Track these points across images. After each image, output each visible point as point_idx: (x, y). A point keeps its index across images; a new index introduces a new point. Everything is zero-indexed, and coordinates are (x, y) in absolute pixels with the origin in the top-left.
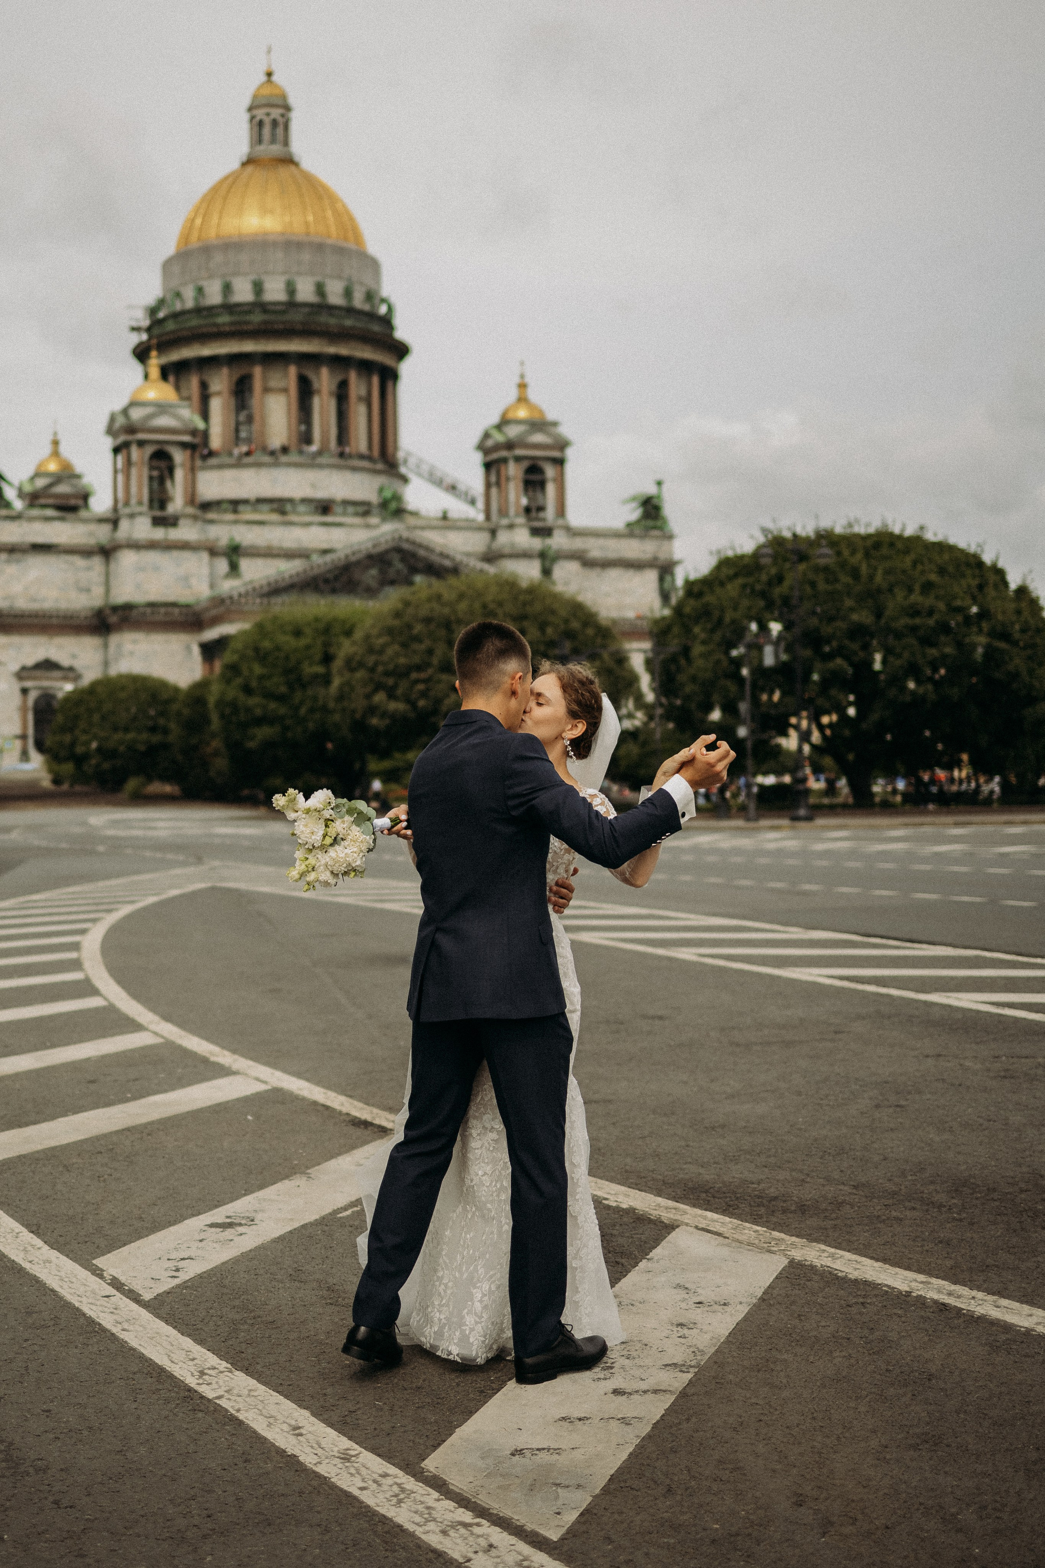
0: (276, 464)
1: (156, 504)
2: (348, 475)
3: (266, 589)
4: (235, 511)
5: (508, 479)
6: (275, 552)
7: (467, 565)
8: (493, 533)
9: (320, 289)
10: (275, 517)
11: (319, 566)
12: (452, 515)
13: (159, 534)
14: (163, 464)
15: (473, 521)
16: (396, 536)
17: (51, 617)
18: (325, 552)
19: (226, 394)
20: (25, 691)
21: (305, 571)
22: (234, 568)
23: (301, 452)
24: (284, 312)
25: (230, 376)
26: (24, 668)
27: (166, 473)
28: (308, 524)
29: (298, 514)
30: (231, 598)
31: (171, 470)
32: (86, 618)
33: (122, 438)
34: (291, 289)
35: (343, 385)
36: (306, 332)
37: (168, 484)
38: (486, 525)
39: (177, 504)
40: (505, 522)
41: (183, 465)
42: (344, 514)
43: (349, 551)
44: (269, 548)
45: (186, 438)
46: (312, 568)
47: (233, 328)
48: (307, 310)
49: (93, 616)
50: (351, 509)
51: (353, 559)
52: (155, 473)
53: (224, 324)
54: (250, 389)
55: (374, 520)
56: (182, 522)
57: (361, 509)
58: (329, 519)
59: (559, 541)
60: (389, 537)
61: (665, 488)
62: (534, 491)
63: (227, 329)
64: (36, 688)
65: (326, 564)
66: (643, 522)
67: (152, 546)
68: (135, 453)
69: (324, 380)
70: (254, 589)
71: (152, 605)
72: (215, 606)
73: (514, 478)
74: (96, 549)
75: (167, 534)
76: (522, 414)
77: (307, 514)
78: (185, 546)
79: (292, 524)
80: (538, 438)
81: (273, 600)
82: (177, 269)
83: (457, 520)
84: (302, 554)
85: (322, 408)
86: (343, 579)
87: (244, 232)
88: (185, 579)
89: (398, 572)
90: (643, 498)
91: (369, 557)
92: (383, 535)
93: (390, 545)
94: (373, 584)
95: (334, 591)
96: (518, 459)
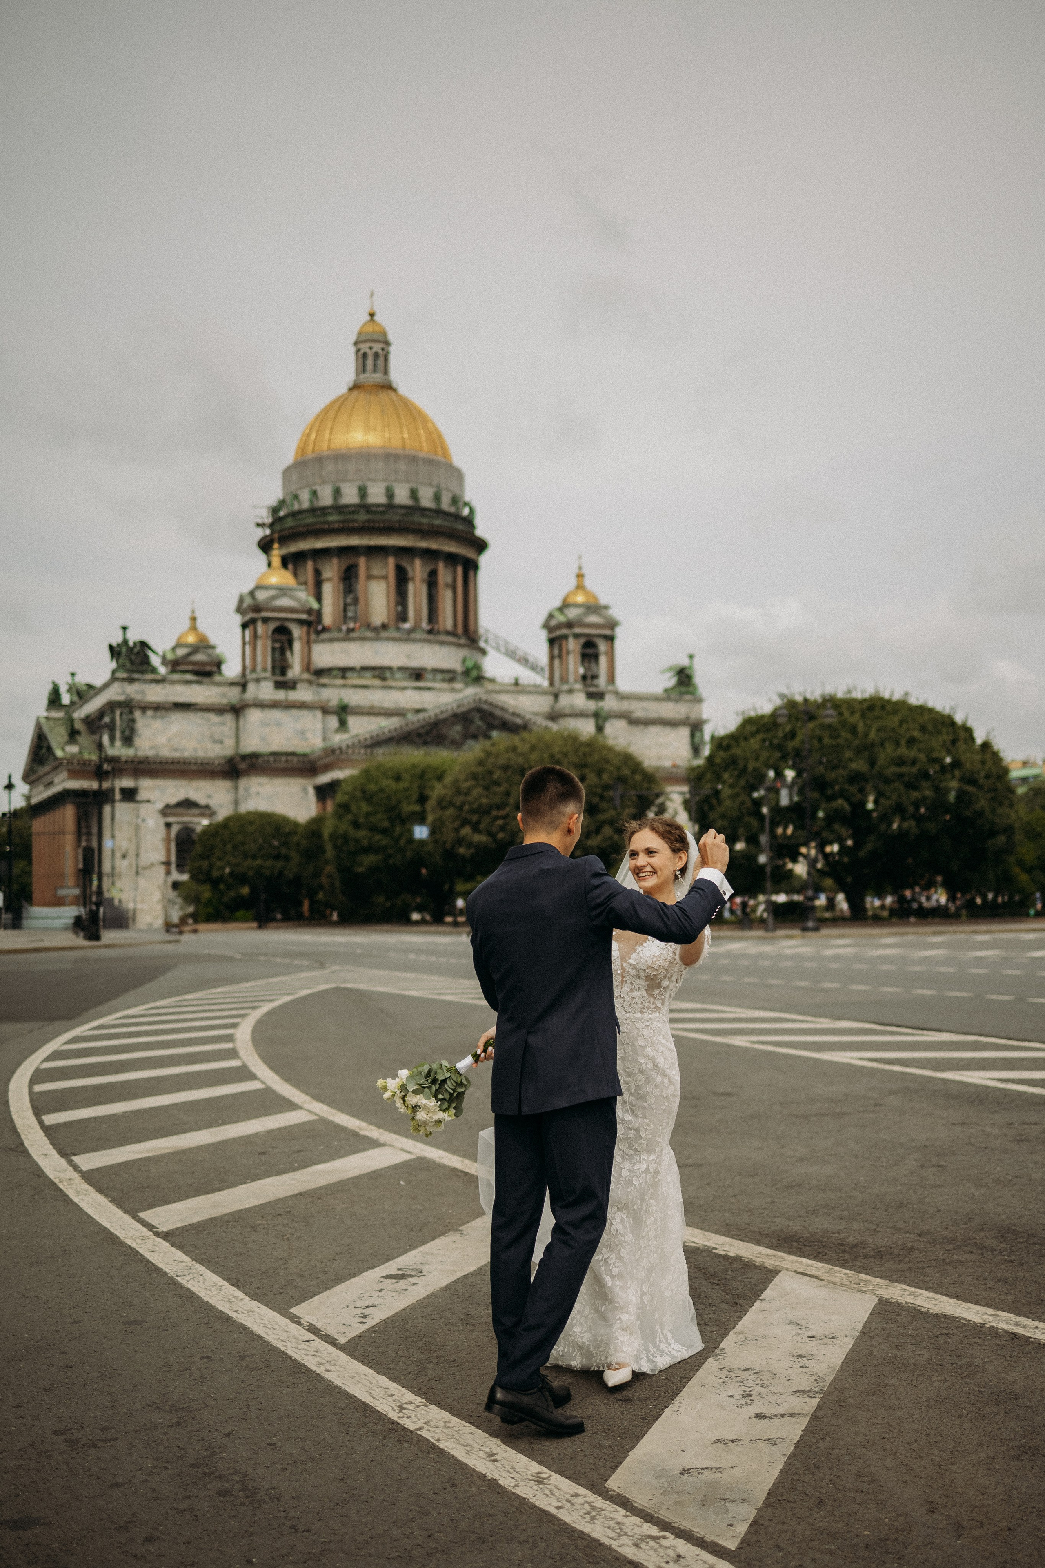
0: (377, 639)
1: (278, 671)
2: (437, 648)
3: (369, 742)
4: (344, 677)
5: (568, 653)
6: (377, 711)
7: (535, 723)
8: (556, 696)
9: (414, 494)
10: (377, 682)
11: (413, 723)
12: (523, 681)
13: (280, 695)
14: (284, 638)
15: (540, 686)
16: (477, 698)
17: (190, 764)
18: (418, 711)
19: (336, 579)
20: (168, 825)
21: (401, 727)
22: (343, 724)
23: (398, 629)
24: (384, 513)
25: (339, 567)
26: (167, 806)
27: (286, 645)
28: (405, 688)
29: (396, 680)
30: (340, 749)
31: (290, 643)
32: (219, 764)
33: (250, 616)
34: (390, 494)
35: (433, 574)
36: (403, 530)
37: (288, 654)
38: (551, 690)
39: (295, 670)
40: (566, 687)
41: (300, 638)
42: (434, 680)
43: (438, 711)
44: (372, 707)
45: (304, 617)
46: (407, 725)
47: (342, 526)
48: (403, 511)
49: (226, 764)
50: (439, 676)
51: (441, 717)
52: (277, 645)
53: (333, 522)
54: (357, 576)
55: (458, 685)
56: (299, 686)
57: (447, 676)
58: (421, 684)
59: (609, 703)
60: (471, 700)
61: (696, 659)
62: (590, 662)
63: (336, 526)
64: (179, 823)
65: (418, 721)
66: (678, 689)
67: (275, 705)
68: (260, 628)
69: (418, 569)
70: (360, 742)
71: (274, 754)
72: (327, 756)
73: (574, 651)
74: (228, 708)
75: (287, 696)
76: (580, 599)
77: (404, 679)
78: (302, 706)
79: (391, 688)
80: (593, 619)
81: (375, 751)
82: (295, 477)
83: (529, 686)
84: (399, 713)
85: (416, 592)
86: (434, 733)
87: (351, 445)
88: (303, 733)
89: (479, 728)
90: (678, 669)
91: (455, 715)
92: (466, 697)
93: (472, 706)
94: (458, 738)
95: (425, 744)
96: (576, 636)
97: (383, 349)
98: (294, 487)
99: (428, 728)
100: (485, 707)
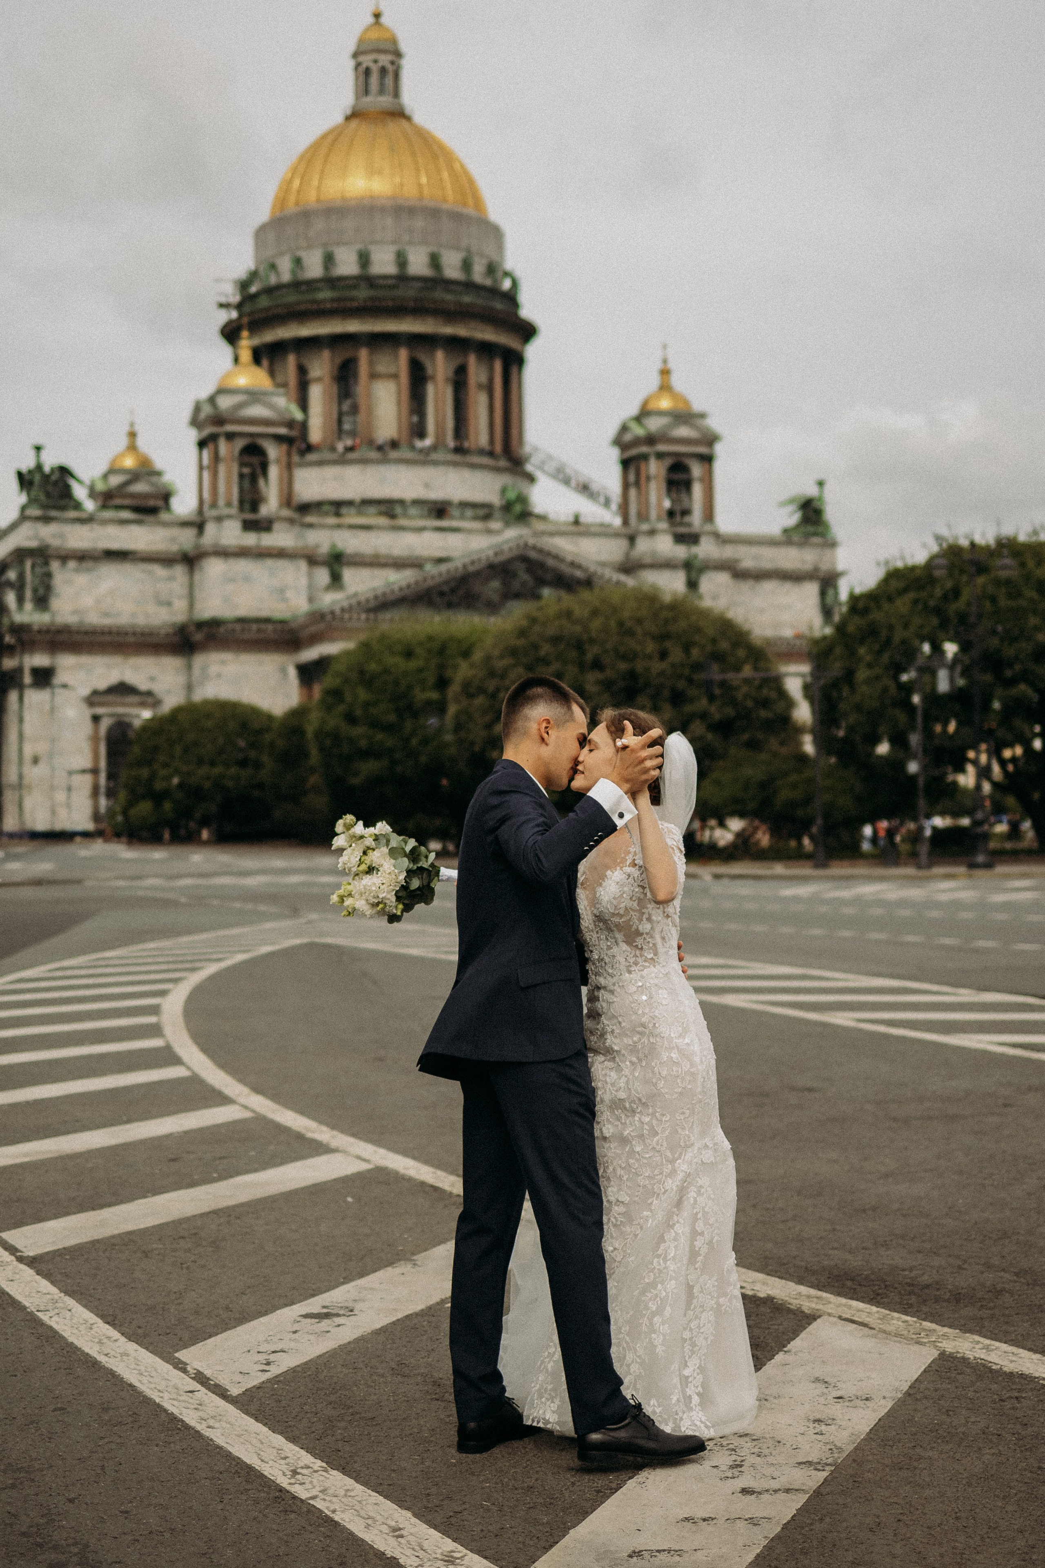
0: (385, 461)
1: (247, 506)
2: (466, 473)
3: (372, 604)
4: (338, 514)
5: (649, 478)
6: (382, 561)
7: (602, 577)
8: (633, 539)
9: (435, 261)
10: (383, 521)
11: (433, 577)
12: (586, 519)
13: (251, 539)
14: (255, 460)
15: (609, 526)
16: (521, 542)
17: (126, 634)
18: (440, 561)
19: (327, 379)
20: (96, 719)
21: (417, 583)
22: (336, 580)
23: (412, 447)
24: (393, 287)
25: (332, 360)
26: (95, 693)
27: (259, 471)
28: (421, 529)
29: (410, 517)
30: (332, 613)
31: (264, 467)
32: (167, 635)
33: (208, 431)
34: (402, 261)
35: (461, 371)
36: (418, 310)
37: (261, 482)
38: (624, 531)
39: (271, 505)
40: (646, 527)
41: (278, 461)
42: (462, 517)
43: (467, 561)
44: (377, 556)
45: (283, 431)
46: (425, 580)
47: (335, 305)
48: (418, 285)
49: (175, 634)
50: (469, 513)
51: (471, 569)
52: (246, 470)
53: (324, 301)
54: (355, 375)
55: (496, 525)
56: (276, 526)
57: (481, 512)
58: (444, 523)
59: (706, 549)
60: (512, 545)
62: (679, 492)
63: (328, 306)
64: (111, 715)
65: (440, 575)
66: (803, 528)
67: (243, 553)
68: (223, 447)
69: (440, 365)
70: (359, 603)
71: (241, 620)
72: (314, 622)
73: (656, 477)
74: (179, 557)
75: (259, 539)
76: (665, 404)
77: (422, 517)
78: (280, 554)
79: (403, 528)
80: (683, 432)
81: (380, 616)
82: (271, 239)
83: (591, 525)
84: (414, 565)
85: (438, 396)
86: (461, 592)
88: (281, 591)
89: (524, 584)
90: (803, 500)
91: (491, 567)
92: (507, 541)
93: (515, 553)
94: (495, 597)
95: (450, 606)
96: (660, 456)
97: (392, 63)
98: (270, 253)
99: (453, 584)
100: (533, 555)
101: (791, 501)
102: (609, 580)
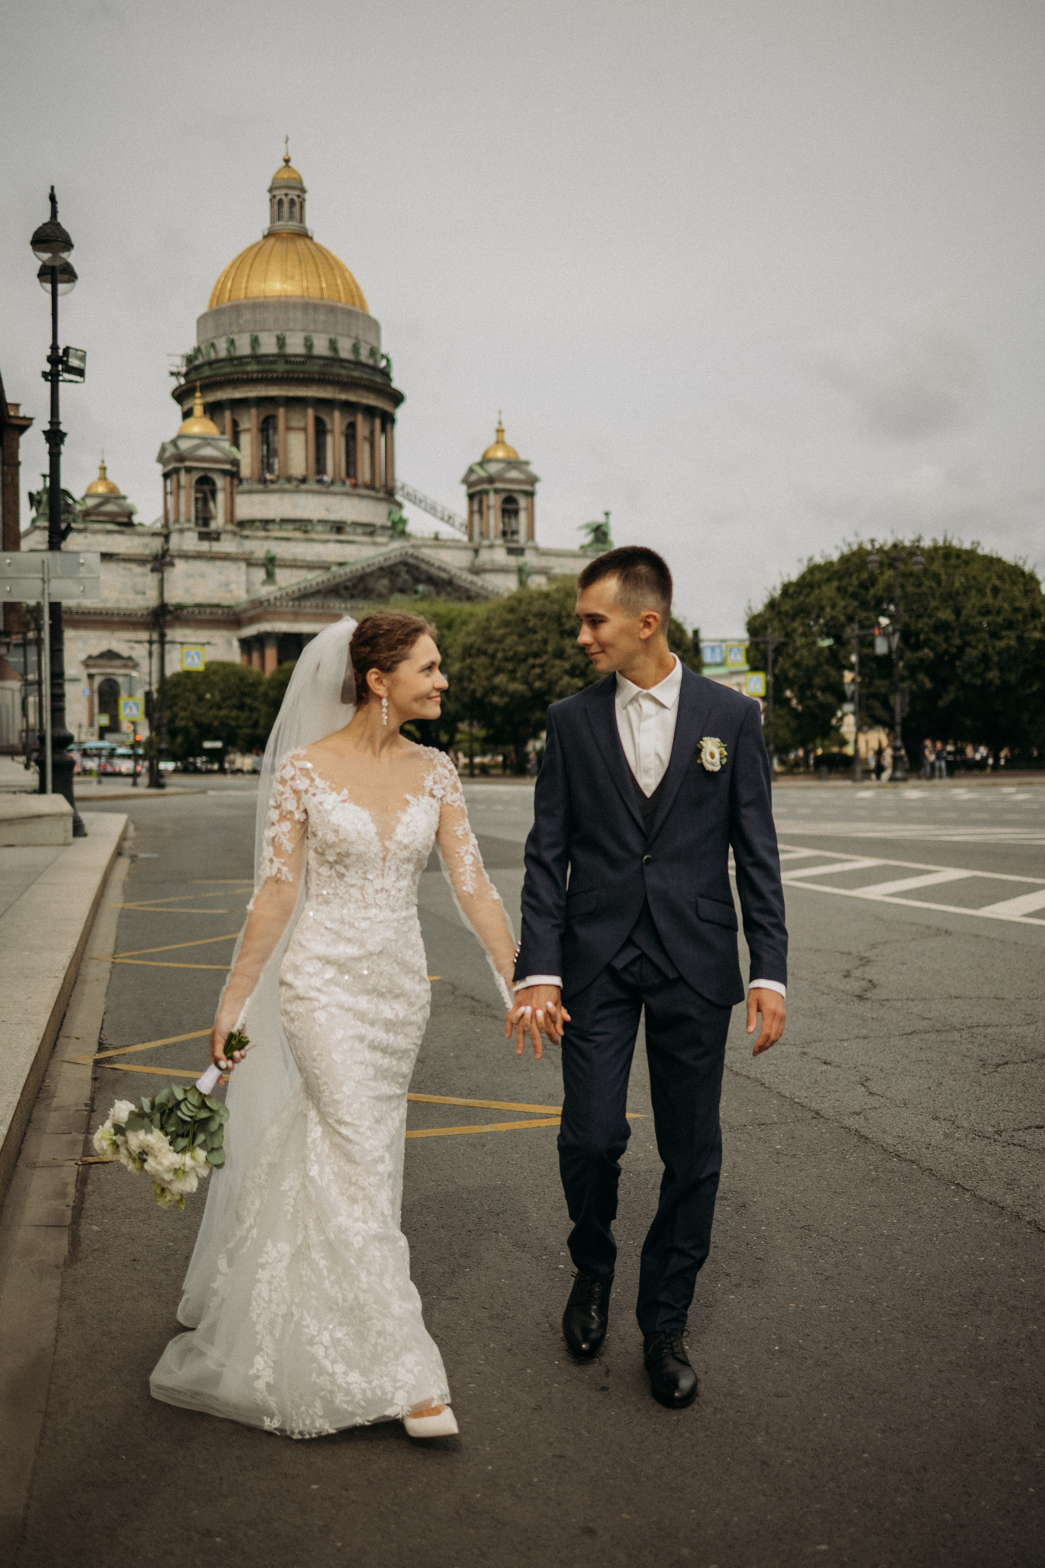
0: (297, 491)
1: (200, 522)
2: (356, 501)
3: (297, 595)
4: (266, 530)
5: (489, 508)
6: (299, 564)
7: (460, 578)
8: (476, 551)
9: (333, 345)
10: (298, 535)
11: (340, 576)
12: (443, 536)
13: (205, 546)
14: (206, 488)
15: (459, 541)
16: (404, 552)
17: (113, 614)
18: (341, 564)
19: (254, 430)
20: (91, 677)
21: (329, 580)
22: (270, 576)
23: (320, 482)
24: (303, 363)
25: (258, 415)
26: (90, 657)
27: (209, 496)
28: (327, 541)
29: (318, 533)
30: (268, 601)
31: (213, 493)
32: (142, 615)
33: (170, 467)
34: (309, 344)
35: (352, 426)
36: (322, 381)
37: (211, 504)
38: (470, 545)
39: (218, 522)
40: (486, 542)
41: (224, 489)
42: (355, 533)
43: (365, 564)
44: (295, 560)
45: (227, 467)
46: (334, 577)
47: (260, 376)
48: (321, 362)
49: (148, 615)
50: (360, 530)
51: (368, 570)
52: (200, 495)
53: (251, 372)
54: (275, 428)
55: (380, 539)
56: (223, 537)
57: (369, 530)
58: (343, 537)
59: (530, 559)
60: (398, 553)
61: (611, 517)
62: (509, 518)
63: (255, 376)
64: (102, 674)
65: (346, 574)
66: (595, 546)
67: (199, 556)
68: (183, 477)
69: (337, 422)
70: (287, 594)
71: (199, 606)
72: (254, 608)
73: (494, 507)
74: (150, 558)
75: (211, 546)
76: (500, 454)
77: (324, 532)
78: (226, 557)
79: (313, 540)
80: (514, 474)
81: (303, 604)
82: (211, 324)
83: (446, 540)
84: (325, 567)
85: (334, 445)
86: (361, 586)
87: (269, 294)
88: (227, 585)
89: (405, 581)
90: (594, 526)
91: (381, 569)
92: (392, 551)
93: (398, 559)
94: (384, 591)
95: (352, 597)
96: (497, 491)
97: (299, 196)
98: (210, 335)
99: (355, 581)
100: (411, 561)
101: (587, 526)
102: (465, 580)
